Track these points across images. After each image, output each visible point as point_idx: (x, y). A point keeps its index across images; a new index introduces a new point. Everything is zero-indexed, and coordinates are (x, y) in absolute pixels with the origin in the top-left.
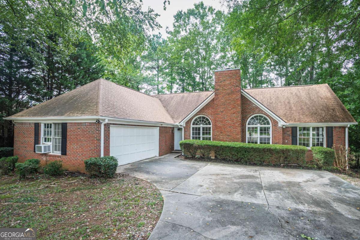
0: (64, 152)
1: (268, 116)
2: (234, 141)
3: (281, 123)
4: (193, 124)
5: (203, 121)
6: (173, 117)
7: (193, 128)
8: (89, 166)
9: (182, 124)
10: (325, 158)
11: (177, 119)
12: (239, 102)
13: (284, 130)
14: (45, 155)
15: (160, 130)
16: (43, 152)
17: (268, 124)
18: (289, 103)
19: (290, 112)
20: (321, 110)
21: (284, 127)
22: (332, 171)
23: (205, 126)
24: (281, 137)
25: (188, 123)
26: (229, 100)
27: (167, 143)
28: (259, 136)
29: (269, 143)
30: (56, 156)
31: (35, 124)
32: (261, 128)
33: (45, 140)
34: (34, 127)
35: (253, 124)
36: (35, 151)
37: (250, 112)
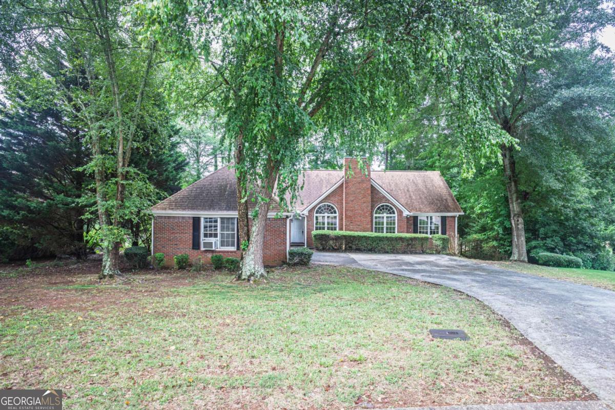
0: (238, 247)
1: (394, 205)
2: (364, 231)
3: (406, 213)
4: (317, 213)
5: (328, 209)
7: (317, 217)
9: (304, 213)
10: (443, 243)
13: (408, 218)
16: (209, 249)
17: (394, 213)
18: (408, 190)
19: (411, 201)
20: (437, 199)
22: (447, 254)
23: (330, 215)
24: (406, 226)
25: (311, 211)
26: (359, 189)
28: (385, 225)
29: (394, 232)
30: (228, 252)
31: (193, 218)
32: (387, 217)
33: (206, 235)
34: (191, 222)
35: (379, 213)
36: (193, 249)
37: (377, 202)
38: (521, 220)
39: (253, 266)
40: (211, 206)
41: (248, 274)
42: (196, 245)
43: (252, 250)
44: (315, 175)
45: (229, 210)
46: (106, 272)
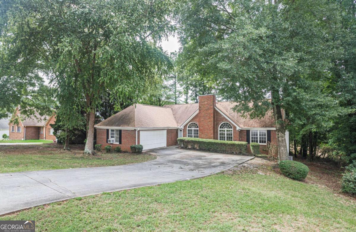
0: (120, 143)
3: (238, 128)
4: (189, 127)
5: (194, 126)
6: (177, 122)
7: (188, 130)
8: (132, 148)
9: (181, 127)
11: (180, 123)
12: (212, 115)
13: (241, 131)
14: (112, 144)
15: (167, 131)
16: (111, 143)
17: (231, 128)
21: (239, 130)
23: (195, 129)
24: (238, 137)
25: (185, 126)
26: (206, 114)
27: (172, 139)
28: (226, 136)
30: (117, 145)
32: (227, 131)
33: (111, 137)
34: (106, 131)
35: (222, 128)
36: (107, 142)
37: (220, 121)
39: (87, 149)
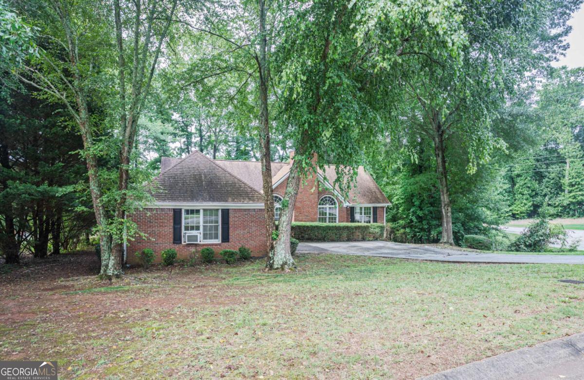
0: (226, 239)
1: (335, 197)
3: (346, 204)
17: (335, 204)
20: (367, 192)
21: (348, 207)
24: (345, 216)
28: (328, 216)
29: (335, 222)
30: (212, 245)
31: (174, 209)
32: (330, 208)
33: (187, 228)
34: (172, 213)
35: (323, 204)
36: (174, 243)
37: (321, 193)
38: (450, 209)
39: (283, 255)
40: (193, 197)
41: (281, 263)
42: (177, 239)
43: (283, 239)
44: (253, 166)
45: (214, 200)
46: (110, 272)
